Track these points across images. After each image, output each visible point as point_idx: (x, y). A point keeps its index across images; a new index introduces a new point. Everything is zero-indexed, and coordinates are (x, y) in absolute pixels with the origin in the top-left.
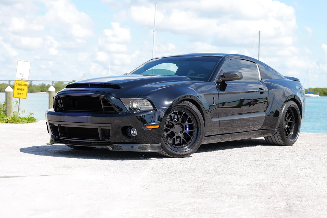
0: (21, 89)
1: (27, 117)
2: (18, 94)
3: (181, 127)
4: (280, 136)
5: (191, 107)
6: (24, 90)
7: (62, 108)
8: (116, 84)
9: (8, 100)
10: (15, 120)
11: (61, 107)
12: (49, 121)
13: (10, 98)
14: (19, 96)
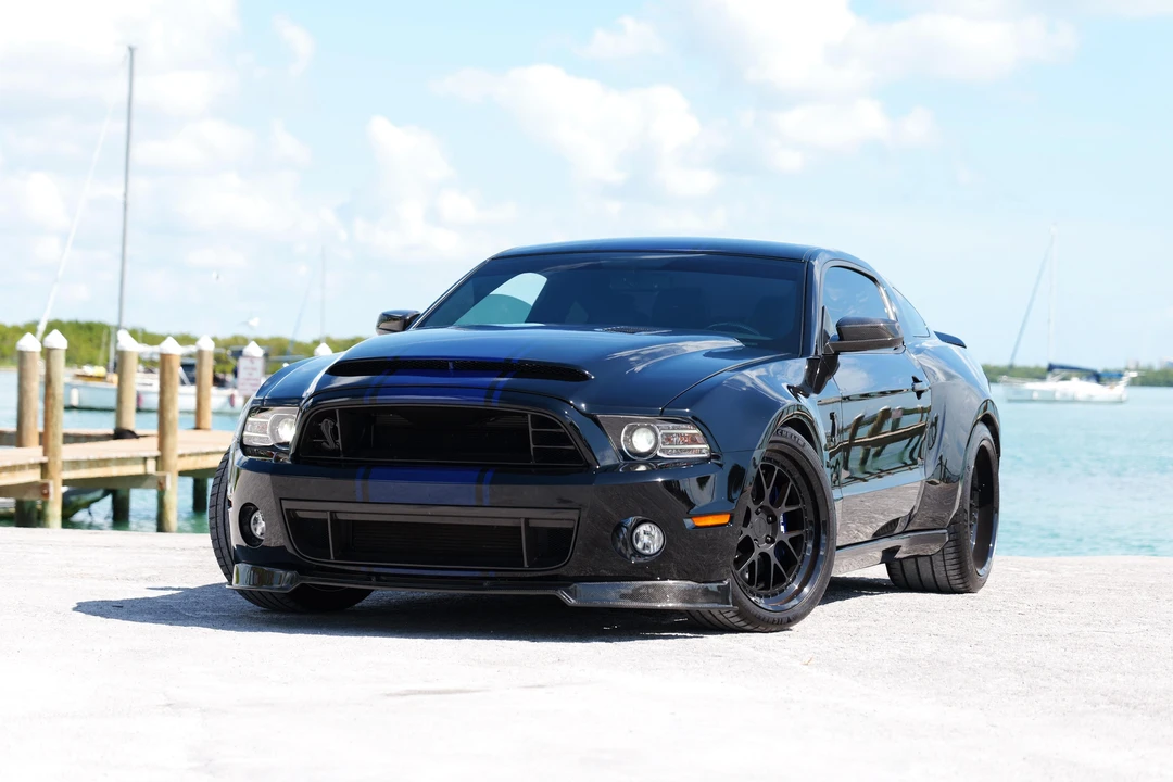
3: (769, 522)
4: (952, 556)
5: (800, 448)
7: (335, 452)
8: (570, 365)
11: (331, 446)
12: (281, 499)
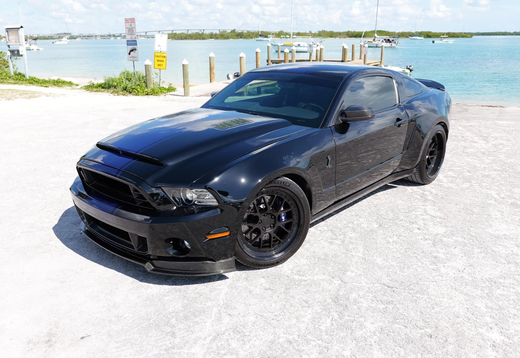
0: (160, 61)
1: (167, 87)
2: (159, 65)
3: (272, 218)
6: (163, 61)
9: (147, 72)
10: (154, 93)
13: (149, 71)
14: (159, 67)
